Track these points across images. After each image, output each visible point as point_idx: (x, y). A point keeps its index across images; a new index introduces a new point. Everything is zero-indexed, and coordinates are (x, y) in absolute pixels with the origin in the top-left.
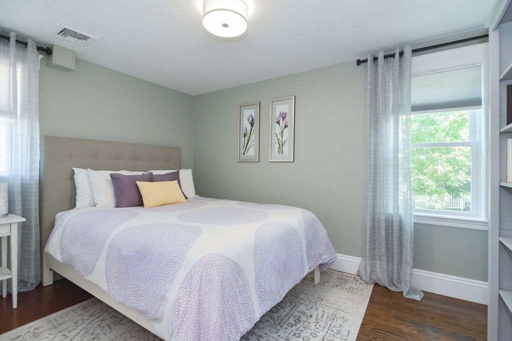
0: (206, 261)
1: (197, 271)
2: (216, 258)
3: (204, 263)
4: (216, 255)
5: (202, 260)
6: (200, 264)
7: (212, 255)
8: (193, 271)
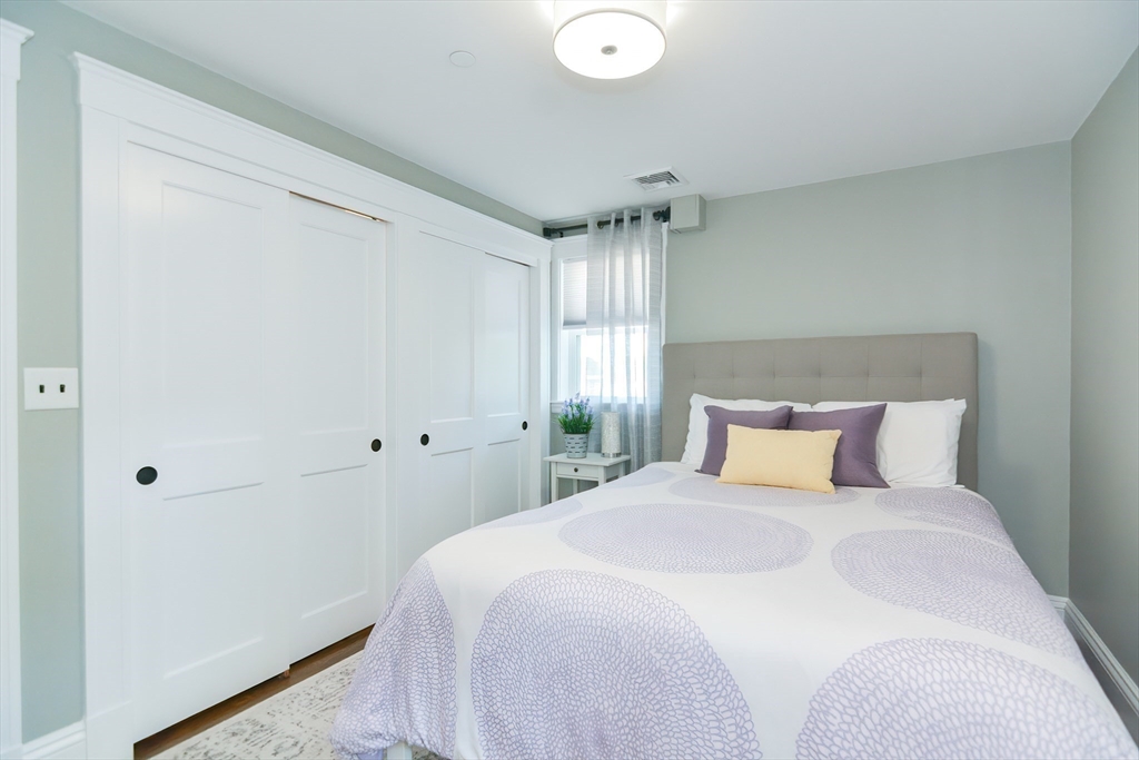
0: (657, 602)
1: (631, 595)
2: (677, 619)
3: (651, 599)
4: (682, 613)
5: (654, 594)
6: (645, 595)
7: (676, 607)
8: (628, 588)
